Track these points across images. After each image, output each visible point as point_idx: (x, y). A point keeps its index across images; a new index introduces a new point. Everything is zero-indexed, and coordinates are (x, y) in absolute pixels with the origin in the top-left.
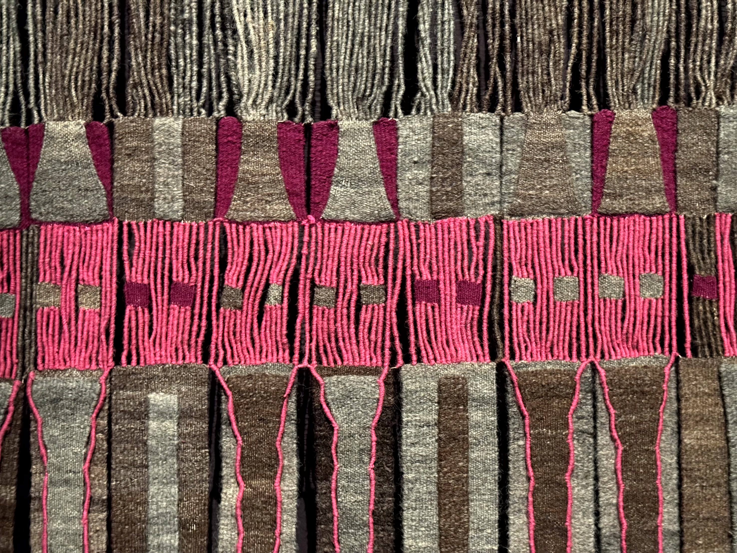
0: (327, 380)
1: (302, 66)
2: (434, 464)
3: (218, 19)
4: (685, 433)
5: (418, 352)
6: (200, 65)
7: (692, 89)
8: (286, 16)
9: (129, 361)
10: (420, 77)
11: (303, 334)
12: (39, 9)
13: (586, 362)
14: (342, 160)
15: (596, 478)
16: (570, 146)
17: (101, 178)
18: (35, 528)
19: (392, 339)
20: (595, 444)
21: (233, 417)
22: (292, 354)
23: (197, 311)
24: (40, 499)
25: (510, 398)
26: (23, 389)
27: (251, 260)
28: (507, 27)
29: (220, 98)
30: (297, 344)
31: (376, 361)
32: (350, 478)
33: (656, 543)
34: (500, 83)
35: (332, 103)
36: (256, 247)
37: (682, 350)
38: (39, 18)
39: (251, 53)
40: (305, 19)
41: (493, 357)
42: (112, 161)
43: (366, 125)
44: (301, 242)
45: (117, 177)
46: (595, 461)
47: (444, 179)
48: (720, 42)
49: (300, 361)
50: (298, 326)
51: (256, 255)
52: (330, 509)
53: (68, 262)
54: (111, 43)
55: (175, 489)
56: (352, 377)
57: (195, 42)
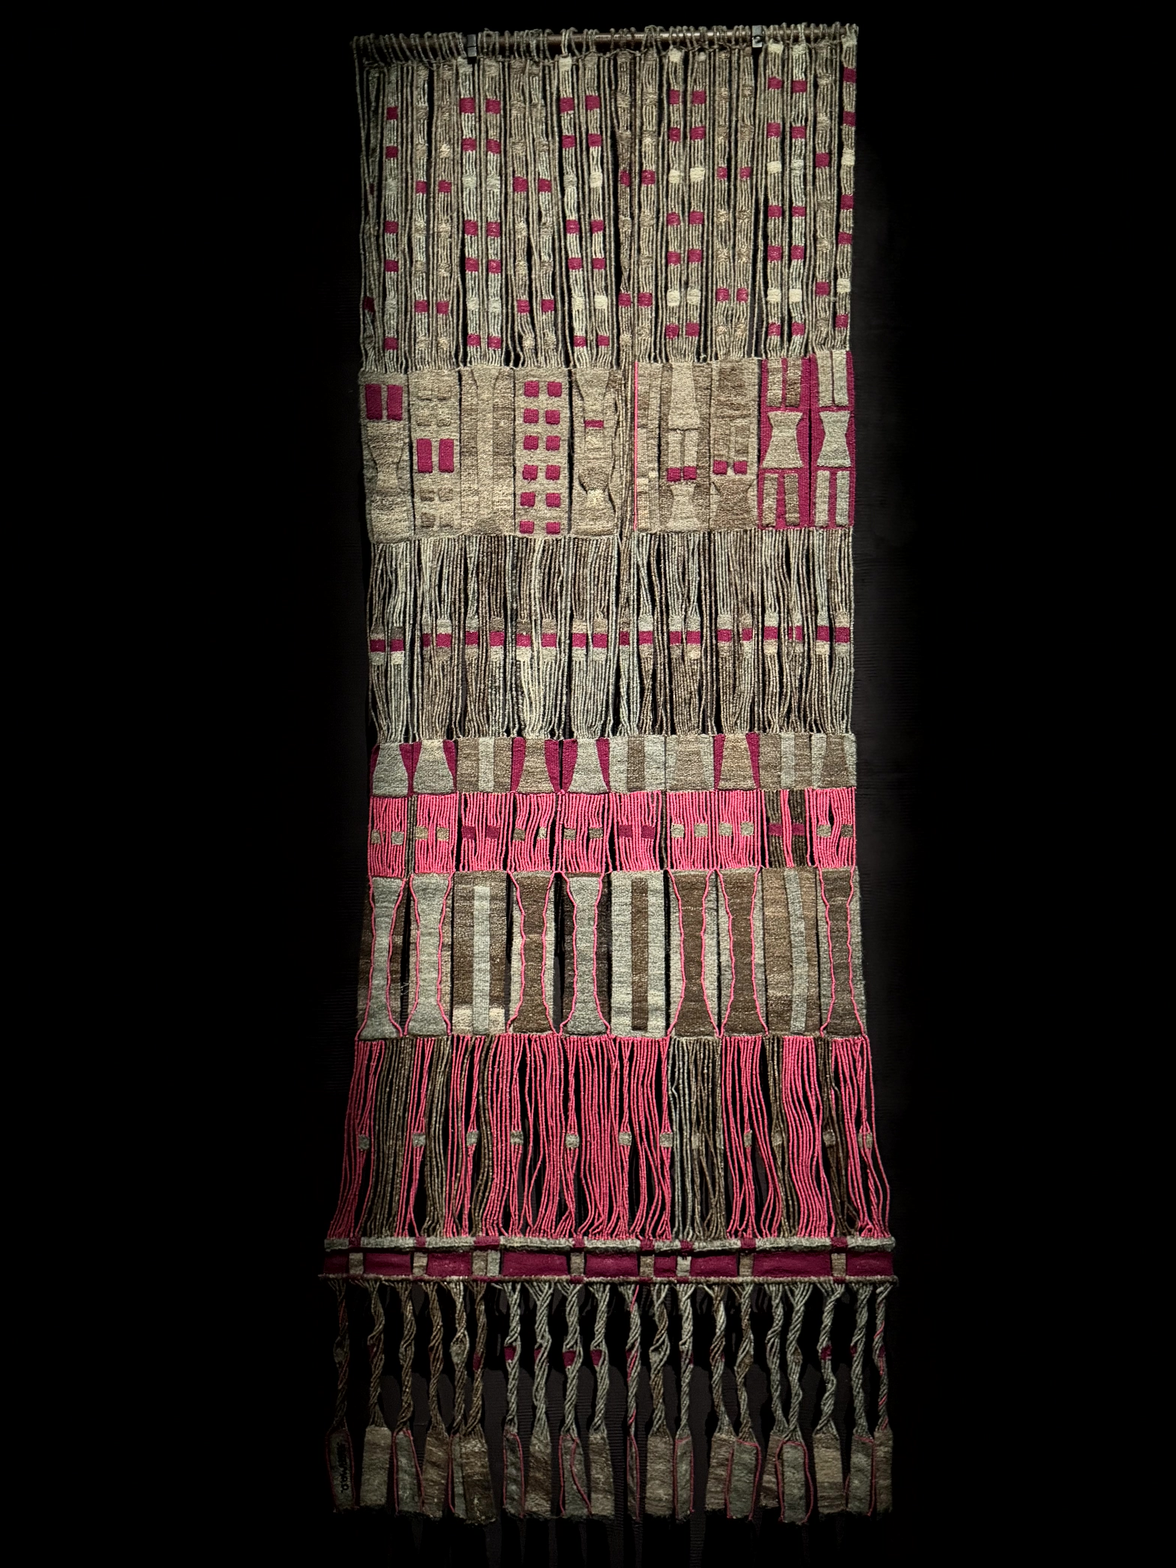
0: (571, 879)
1: (558, 709)
2: (629, 926)
3: (514, 686)
4: (766, 909)
5: (621, 864)
6: (504, 710)
7: (766, 723)
8: (550, 684)
9: (464, 869)
10: (621, 716)
11: (558, 855)
12: (420, 682)
13: (713, 870)
14: (579, 760)
15: (718, 934)
16: (702, 753)
17: (451, 769)
18: (412, 959)
19: (607, 857)
20: (718, 915)
21: (519, 900)
22: (552, 865)
23: (500, 841)
24: (416, 944)
25: (671, 890)
26: (408, 883)
27: (530, 814)
28: (668, 690)
29: (514, 727)
30: (555, 860)
31: (598, 870)
32: (583, 934)
33: (751, 970)
34: (664, 719)
35: (574, 729)
36: (533, 807)
37: (764, 863)
38: (420, 686)
39: (531, 703)
40: (560, 685)
41: (662, 867)
42: (457, 761)
43: (593, 741)
44: (557, 804)
45: (459, 769)
46: (718, 925)
47: (634, 771)
48: (780, 699)
49: (556, 869)
50: (555, 850)
51: (532, 811)
52: (572, 951)
53: (432, 815)
54: (457, 699)
55: (488, 939)
56: (584, 878)
57: (501, 698)
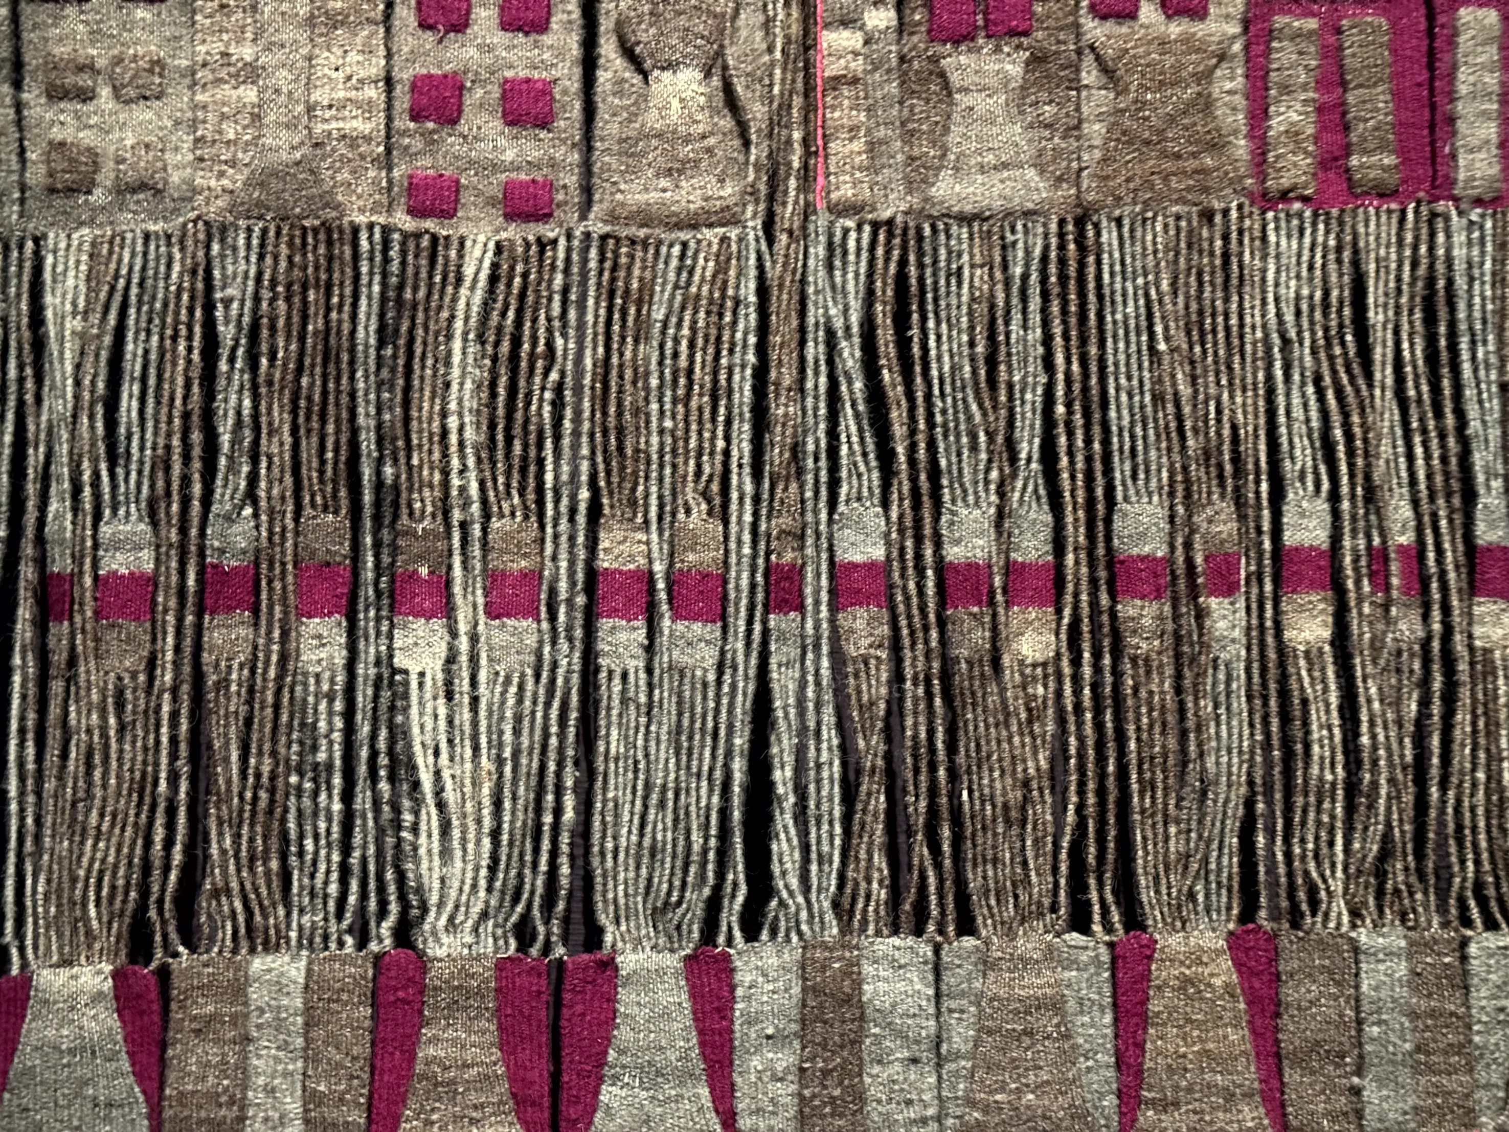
1: (546, 845)
3: (383, 760)
6: (346, 849)
7: (1302, 895)
8: (516, 754)
10: (776, 869)
12: (31, 750)
14: (623, 1034)
16: (1071, 1005)
17: (140, 1076)
28: (942, 773)
29: (382, 913)
34: (932, 880)
35: (604, 919)
38: (31, 766)
39: (445, 828)
40: (552, 756)
42: (163, 1046)
43: (672, 961)
45: (172, 1076)
47: (826, 1073)
48: (1350, 808)
54: (171, 812)
57: (337, 806)
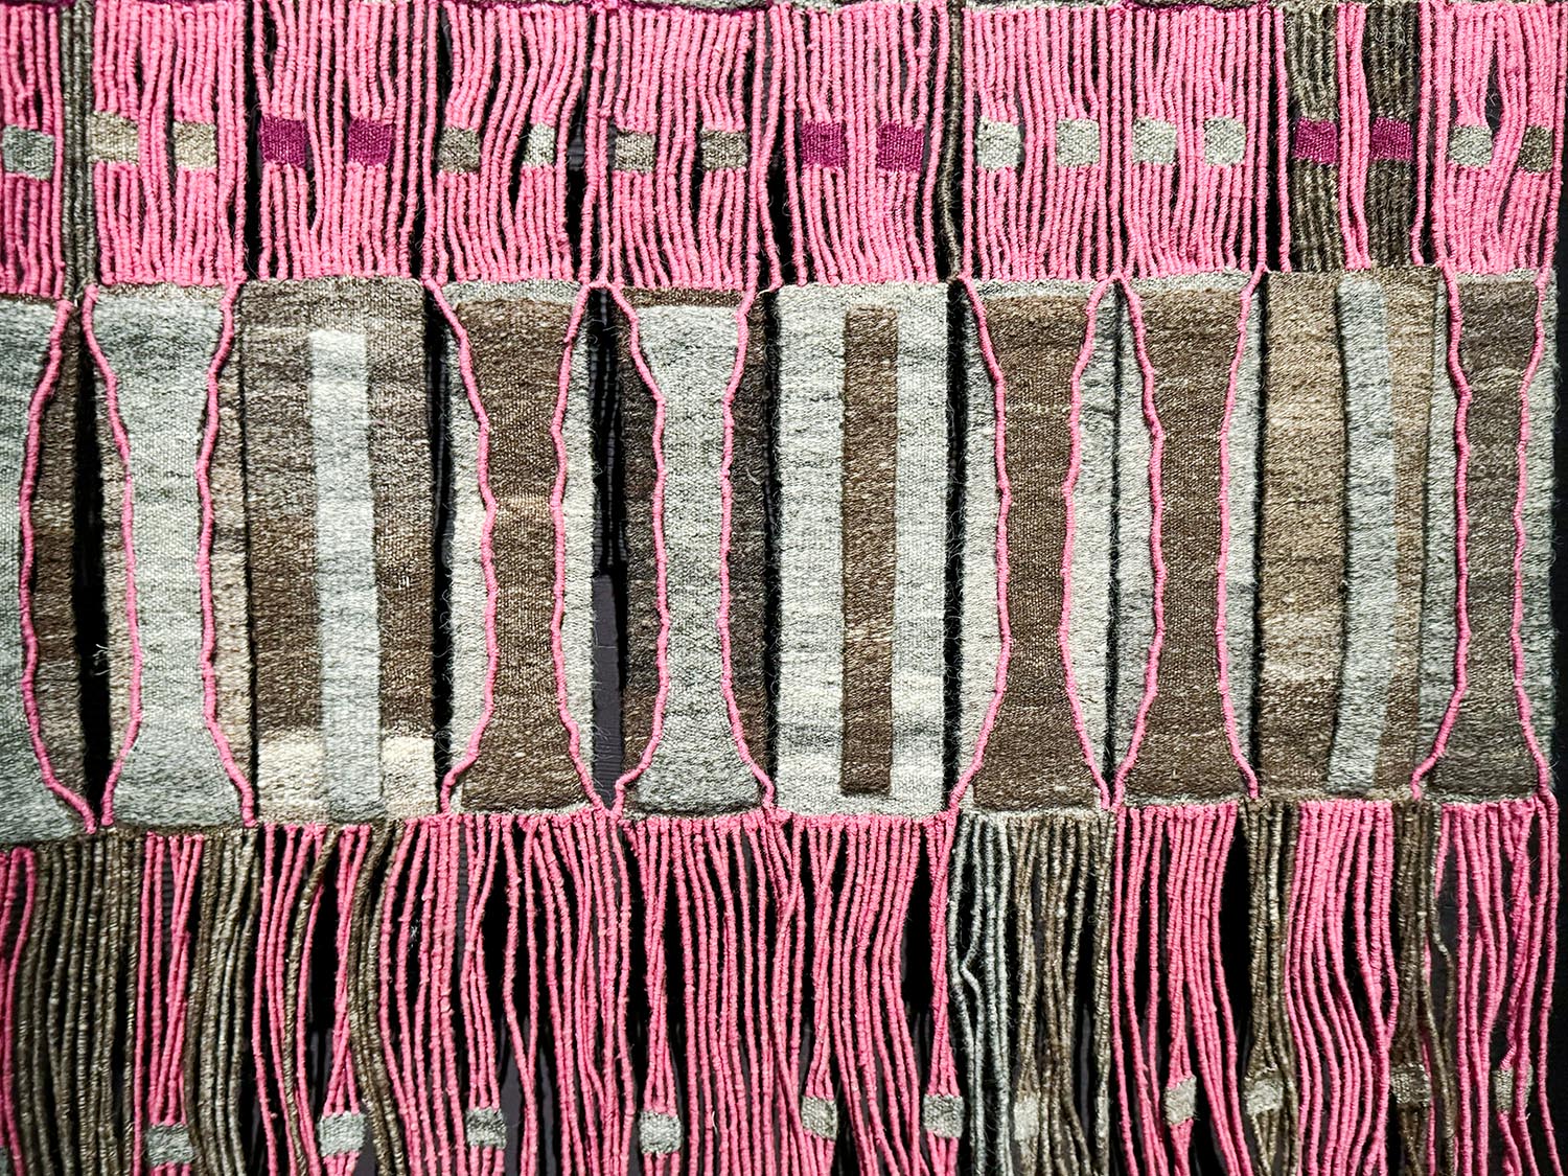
0: (643, 311)
2: (837, 469)
4: (1272, 407)
5: (809, 262)
9: (273, 271)
11: (596, 225)
13: (1106, 282)
15: (1116, 493)
18: (112, 581)
19: (761, 238)
20: (1117, 433)
21: (470, 380)
22: (576, 264)
23: (397, 174)
24: (119, 525)
25: (970, 349)
26: (75, 317)
27: (496, 75)
30: (586, 243)
31: (733, 280)
32: (685, 494)
33: (1214, 604)
36: (506, 51)
37: (1274, 262)
41: (943, 271)
44: (591, 45)
46: (1115, 463)
49: (593, 276)
50: (587, 208)
51: (505, 65)
52: (652, 550)
53: (149, 75)
55: (366, 510)
56: (686, 308)
